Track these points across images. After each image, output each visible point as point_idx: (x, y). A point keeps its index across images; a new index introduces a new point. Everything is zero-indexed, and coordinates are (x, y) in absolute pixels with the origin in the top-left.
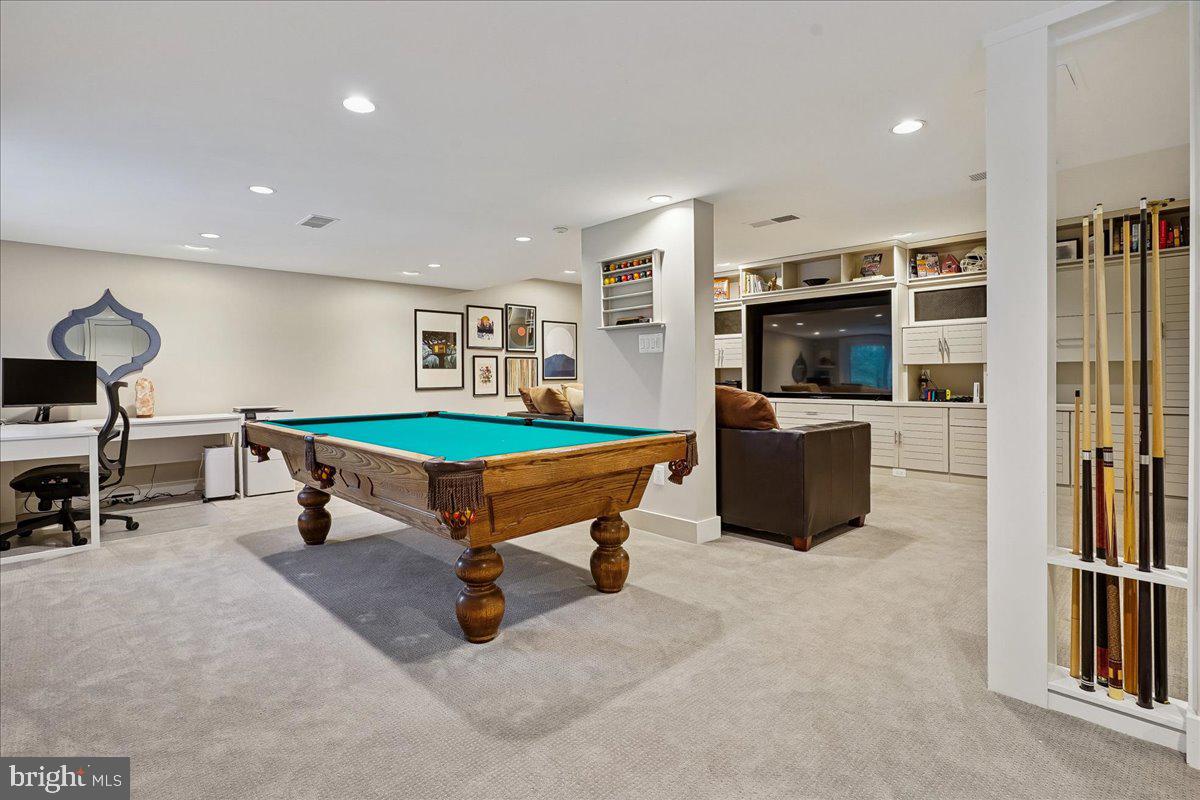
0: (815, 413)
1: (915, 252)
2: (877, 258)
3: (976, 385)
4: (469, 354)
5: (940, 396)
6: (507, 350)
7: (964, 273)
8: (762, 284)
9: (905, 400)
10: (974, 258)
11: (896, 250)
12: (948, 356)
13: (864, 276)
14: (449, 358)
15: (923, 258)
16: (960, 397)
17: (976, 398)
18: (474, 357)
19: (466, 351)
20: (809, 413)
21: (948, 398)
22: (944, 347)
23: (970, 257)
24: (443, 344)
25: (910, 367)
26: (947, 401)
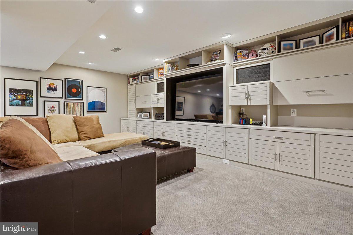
0: (191, 129)
1: (237, 49)
2: (218, 52)
3: (264, 116)
4: (41, 100)
5: (247, 122)
6: (65, 99)
7: (259, 57)
8: (172, 68)
9: (230, 124)
10: (265, 49)
11: (225, 47)
12: (250, 101)
13: (212, 61)
14: (28, 101)
15: (241, 52)
16: (258, 122)
17: (264, 124)
18: (44, 101)
19: (39, 99)
20: (189, 129)
21: (251, 123)
22: (248, 97)
23: (263, 49)
24: (24, 95)
25: (233, 107)
26: (250, 124)
